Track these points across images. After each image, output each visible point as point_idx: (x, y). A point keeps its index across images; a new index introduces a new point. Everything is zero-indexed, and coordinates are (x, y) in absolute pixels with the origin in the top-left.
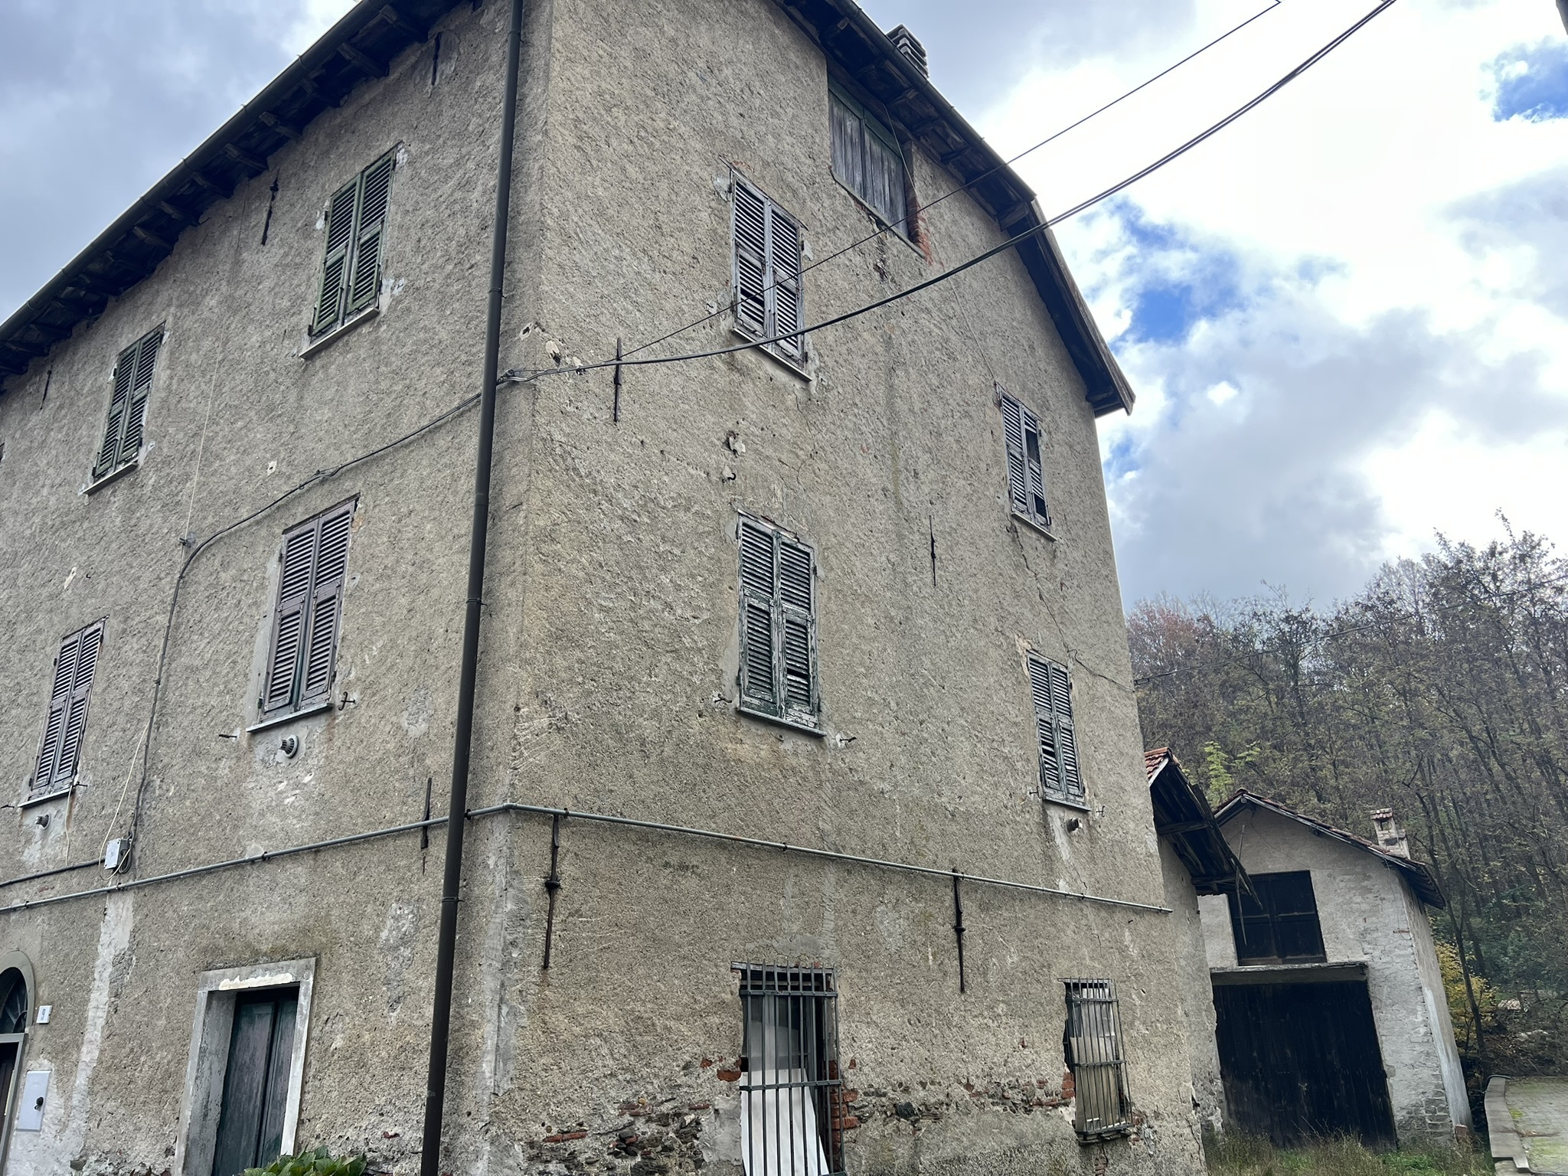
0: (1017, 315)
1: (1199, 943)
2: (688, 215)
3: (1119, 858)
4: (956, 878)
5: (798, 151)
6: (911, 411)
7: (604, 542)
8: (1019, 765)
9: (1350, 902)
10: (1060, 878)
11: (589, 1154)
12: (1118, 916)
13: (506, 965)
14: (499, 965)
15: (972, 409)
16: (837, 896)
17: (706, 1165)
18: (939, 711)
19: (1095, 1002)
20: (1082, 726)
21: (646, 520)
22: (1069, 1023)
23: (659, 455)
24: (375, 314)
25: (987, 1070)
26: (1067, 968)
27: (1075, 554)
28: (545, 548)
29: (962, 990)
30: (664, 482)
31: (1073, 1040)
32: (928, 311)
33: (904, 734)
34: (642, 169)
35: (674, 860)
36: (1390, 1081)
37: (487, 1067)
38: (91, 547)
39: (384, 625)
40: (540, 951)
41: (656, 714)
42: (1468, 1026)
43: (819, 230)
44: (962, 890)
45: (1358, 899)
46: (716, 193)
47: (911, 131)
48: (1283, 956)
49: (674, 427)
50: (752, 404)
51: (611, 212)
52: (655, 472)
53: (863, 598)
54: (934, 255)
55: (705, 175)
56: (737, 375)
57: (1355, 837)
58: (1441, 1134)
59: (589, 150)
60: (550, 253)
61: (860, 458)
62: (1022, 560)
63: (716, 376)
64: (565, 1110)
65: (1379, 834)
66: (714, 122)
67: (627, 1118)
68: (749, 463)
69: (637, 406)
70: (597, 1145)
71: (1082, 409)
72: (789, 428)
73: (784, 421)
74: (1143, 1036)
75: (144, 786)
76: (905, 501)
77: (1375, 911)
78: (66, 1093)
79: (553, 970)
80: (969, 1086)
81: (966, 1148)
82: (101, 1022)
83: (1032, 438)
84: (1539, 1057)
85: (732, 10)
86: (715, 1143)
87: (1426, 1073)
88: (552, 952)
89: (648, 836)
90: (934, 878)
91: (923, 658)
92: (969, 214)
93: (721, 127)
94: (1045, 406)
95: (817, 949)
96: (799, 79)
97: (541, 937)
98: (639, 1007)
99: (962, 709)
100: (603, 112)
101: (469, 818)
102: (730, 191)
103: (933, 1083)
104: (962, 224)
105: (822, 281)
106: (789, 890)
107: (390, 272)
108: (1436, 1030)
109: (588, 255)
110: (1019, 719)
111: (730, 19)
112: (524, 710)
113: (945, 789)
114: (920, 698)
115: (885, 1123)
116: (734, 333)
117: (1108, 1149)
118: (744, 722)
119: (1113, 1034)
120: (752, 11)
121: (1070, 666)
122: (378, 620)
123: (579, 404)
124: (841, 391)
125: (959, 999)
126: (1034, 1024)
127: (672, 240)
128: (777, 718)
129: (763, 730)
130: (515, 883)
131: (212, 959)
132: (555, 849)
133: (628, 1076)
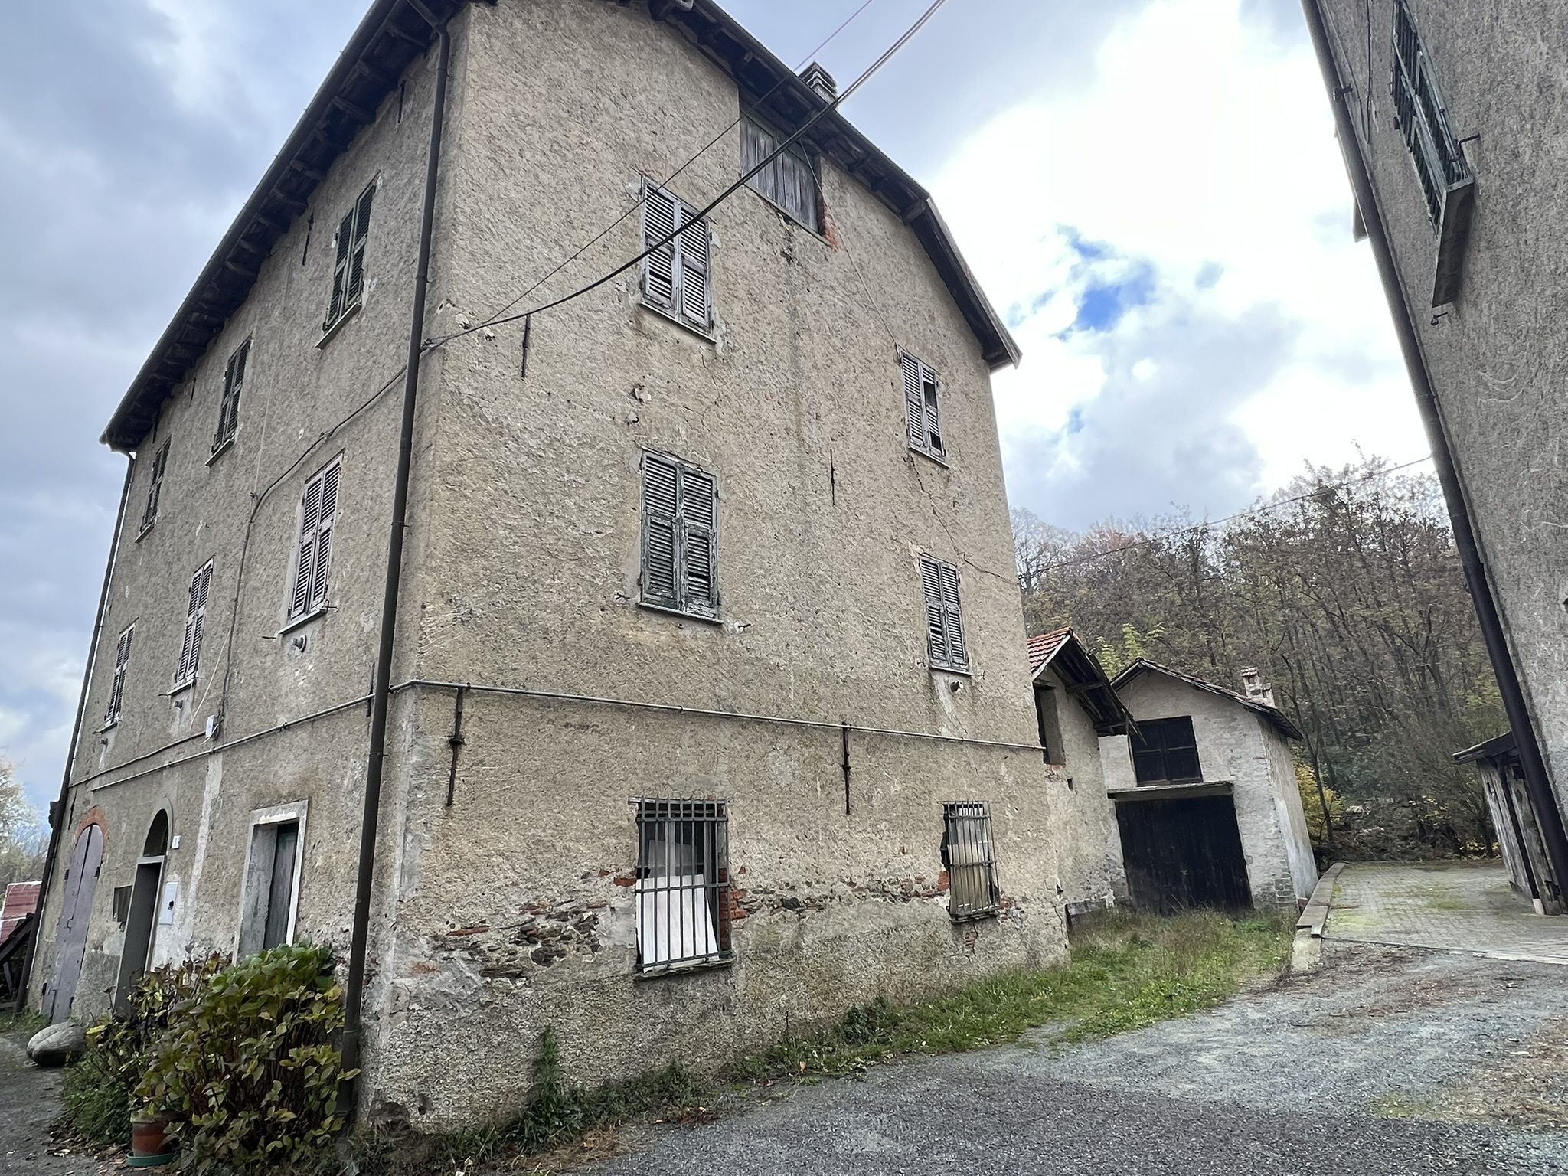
0: (918, 291)
1: (1099, 771)
2: (600, 213)
3: (999, 710)
4: (845, 729)
5: (709, 162)
6: (815, 367)
7: (510, 473)
8: (908, 642)
9: (1221, 738)
10: (942, 726)
11: (492, 943)
12: (996, 754)
13: (411, 804)
14: (405, 804)
15: (873, 366)
16: (732, 746)
17: (602, 949)
18: (835, 602)
19: (969, 819)
20: (968, 611)
21: (551, 455)
22: (946, 835)
23: (567, 404)
24: (358, 308)
25: (868, 871)
26: (948, 793)
27: (968, 479)
28: (451, 479)
29: (848, 812)
30: (570, 426)
31: (950, 847)
32: (833, 288)
33: (800, 621)
34: (554, 176)
35: (575, 720)
36: (1248, 867)
37: (396, 881)
38: (209, 505)
39: (354, 548)
40: (444, 791)
41: (559, 609)
42: (1320, 825)
43: (728, 224)
44: (850, 738)
45: (1227, 736)
46: (627, 194)
47: (819, 145)
48: (1170, 778)
49: (581, 381)
50: (659, 362)
51: (522, 210)
52: (561, 417)
53: (762, 516)
54: (840, 244)
55: (617, 180)
56: (644, 339)
57: (1223, 690)
58: (1287, 905)
59: (502, 161)
60: (462, 243)
61: (765, 406)
62: (918, 484)
63: (623, 340)
64: (467, 912)
65: (1247, 687)
66: (627, 138)
67: (528, 916)
68: (654, 409)
69: (544, 364)
70: (499, 937)
71: (978, 365)
72: (695, 381)
73: (690, 375)
74: (1015, 842)
75: (228, 675)
76: (805, 437)
77: (1239, 744)
78: (185, 897)
79: (457, 806)
80: (851, 884)
81: (847, 930)
82: (204, 847)
83: (930, 389)
84: (1377, 847)
85: (647, 49)
86: (610, 933)
87: (1276, 861)
88: (456, 793)
89: (547, 703)
90: (824, 729)
91: (821, 562)
92: (874, 212)
93: (633, 142)
94: (943, 362)
95: (711, 786)
96: (711, 104)
97: (445, 782)
98: (539, 832)
99: (857, 600)
100: (517, 130)
101: (392, 692)
102: (641, 193)
103: (818, 882)
104: (867, 220)
105: (729, 264)
106: (686, 741)
107: (369, 274)
108: (1287, 830)
109: (500, 245)
110: (910, 607)
111: (644, 56)
112: (430, 608)
113: (837, 662)
114: (817, 592)
115: (772, 913)
116: (641, 305)
117: (978, 927)
118: (644, 614)
119: (985, 841)
120: (667, 49)
121: (960, 565)
122: (352, 544)
123: (488, 364)
124: (746, 351)
125: (845, 820)
126: (913, 836)
127: (583, 232)
128: (677, 611)
129: (662, 620)
130: (420, 741)
131: (259, 802)
132: (458, 715)
133: (529, 885)
